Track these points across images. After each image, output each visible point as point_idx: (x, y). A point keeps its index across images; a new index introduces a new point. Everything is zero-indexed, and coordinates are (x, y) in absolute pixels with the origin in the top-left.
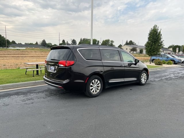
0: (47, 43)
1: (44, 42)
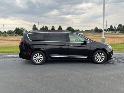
0: (99, 29)
1: (96, 28)
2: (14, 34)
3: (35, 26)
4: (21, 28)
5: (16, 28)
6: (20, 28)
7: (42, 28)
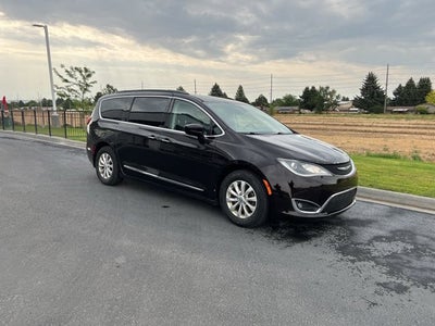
2: (296, 108)
3: (371, 79)
4: (321, 89)
5: (307, 88)
6: (317, 88)
7: (404, 85)
